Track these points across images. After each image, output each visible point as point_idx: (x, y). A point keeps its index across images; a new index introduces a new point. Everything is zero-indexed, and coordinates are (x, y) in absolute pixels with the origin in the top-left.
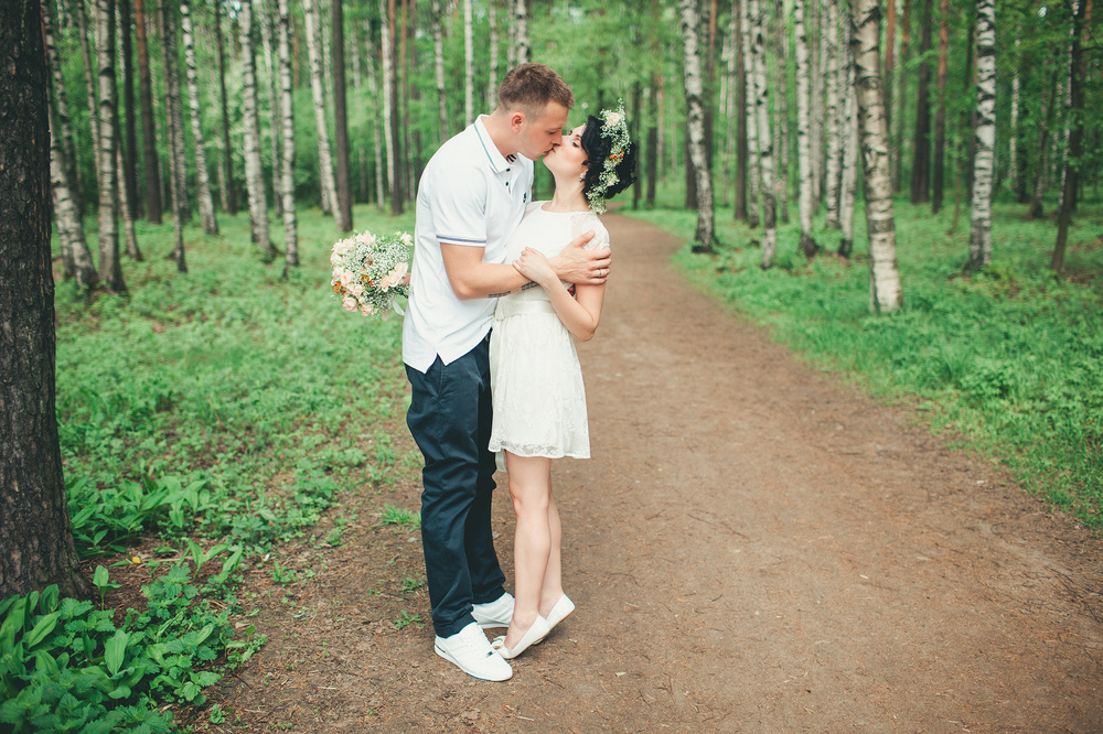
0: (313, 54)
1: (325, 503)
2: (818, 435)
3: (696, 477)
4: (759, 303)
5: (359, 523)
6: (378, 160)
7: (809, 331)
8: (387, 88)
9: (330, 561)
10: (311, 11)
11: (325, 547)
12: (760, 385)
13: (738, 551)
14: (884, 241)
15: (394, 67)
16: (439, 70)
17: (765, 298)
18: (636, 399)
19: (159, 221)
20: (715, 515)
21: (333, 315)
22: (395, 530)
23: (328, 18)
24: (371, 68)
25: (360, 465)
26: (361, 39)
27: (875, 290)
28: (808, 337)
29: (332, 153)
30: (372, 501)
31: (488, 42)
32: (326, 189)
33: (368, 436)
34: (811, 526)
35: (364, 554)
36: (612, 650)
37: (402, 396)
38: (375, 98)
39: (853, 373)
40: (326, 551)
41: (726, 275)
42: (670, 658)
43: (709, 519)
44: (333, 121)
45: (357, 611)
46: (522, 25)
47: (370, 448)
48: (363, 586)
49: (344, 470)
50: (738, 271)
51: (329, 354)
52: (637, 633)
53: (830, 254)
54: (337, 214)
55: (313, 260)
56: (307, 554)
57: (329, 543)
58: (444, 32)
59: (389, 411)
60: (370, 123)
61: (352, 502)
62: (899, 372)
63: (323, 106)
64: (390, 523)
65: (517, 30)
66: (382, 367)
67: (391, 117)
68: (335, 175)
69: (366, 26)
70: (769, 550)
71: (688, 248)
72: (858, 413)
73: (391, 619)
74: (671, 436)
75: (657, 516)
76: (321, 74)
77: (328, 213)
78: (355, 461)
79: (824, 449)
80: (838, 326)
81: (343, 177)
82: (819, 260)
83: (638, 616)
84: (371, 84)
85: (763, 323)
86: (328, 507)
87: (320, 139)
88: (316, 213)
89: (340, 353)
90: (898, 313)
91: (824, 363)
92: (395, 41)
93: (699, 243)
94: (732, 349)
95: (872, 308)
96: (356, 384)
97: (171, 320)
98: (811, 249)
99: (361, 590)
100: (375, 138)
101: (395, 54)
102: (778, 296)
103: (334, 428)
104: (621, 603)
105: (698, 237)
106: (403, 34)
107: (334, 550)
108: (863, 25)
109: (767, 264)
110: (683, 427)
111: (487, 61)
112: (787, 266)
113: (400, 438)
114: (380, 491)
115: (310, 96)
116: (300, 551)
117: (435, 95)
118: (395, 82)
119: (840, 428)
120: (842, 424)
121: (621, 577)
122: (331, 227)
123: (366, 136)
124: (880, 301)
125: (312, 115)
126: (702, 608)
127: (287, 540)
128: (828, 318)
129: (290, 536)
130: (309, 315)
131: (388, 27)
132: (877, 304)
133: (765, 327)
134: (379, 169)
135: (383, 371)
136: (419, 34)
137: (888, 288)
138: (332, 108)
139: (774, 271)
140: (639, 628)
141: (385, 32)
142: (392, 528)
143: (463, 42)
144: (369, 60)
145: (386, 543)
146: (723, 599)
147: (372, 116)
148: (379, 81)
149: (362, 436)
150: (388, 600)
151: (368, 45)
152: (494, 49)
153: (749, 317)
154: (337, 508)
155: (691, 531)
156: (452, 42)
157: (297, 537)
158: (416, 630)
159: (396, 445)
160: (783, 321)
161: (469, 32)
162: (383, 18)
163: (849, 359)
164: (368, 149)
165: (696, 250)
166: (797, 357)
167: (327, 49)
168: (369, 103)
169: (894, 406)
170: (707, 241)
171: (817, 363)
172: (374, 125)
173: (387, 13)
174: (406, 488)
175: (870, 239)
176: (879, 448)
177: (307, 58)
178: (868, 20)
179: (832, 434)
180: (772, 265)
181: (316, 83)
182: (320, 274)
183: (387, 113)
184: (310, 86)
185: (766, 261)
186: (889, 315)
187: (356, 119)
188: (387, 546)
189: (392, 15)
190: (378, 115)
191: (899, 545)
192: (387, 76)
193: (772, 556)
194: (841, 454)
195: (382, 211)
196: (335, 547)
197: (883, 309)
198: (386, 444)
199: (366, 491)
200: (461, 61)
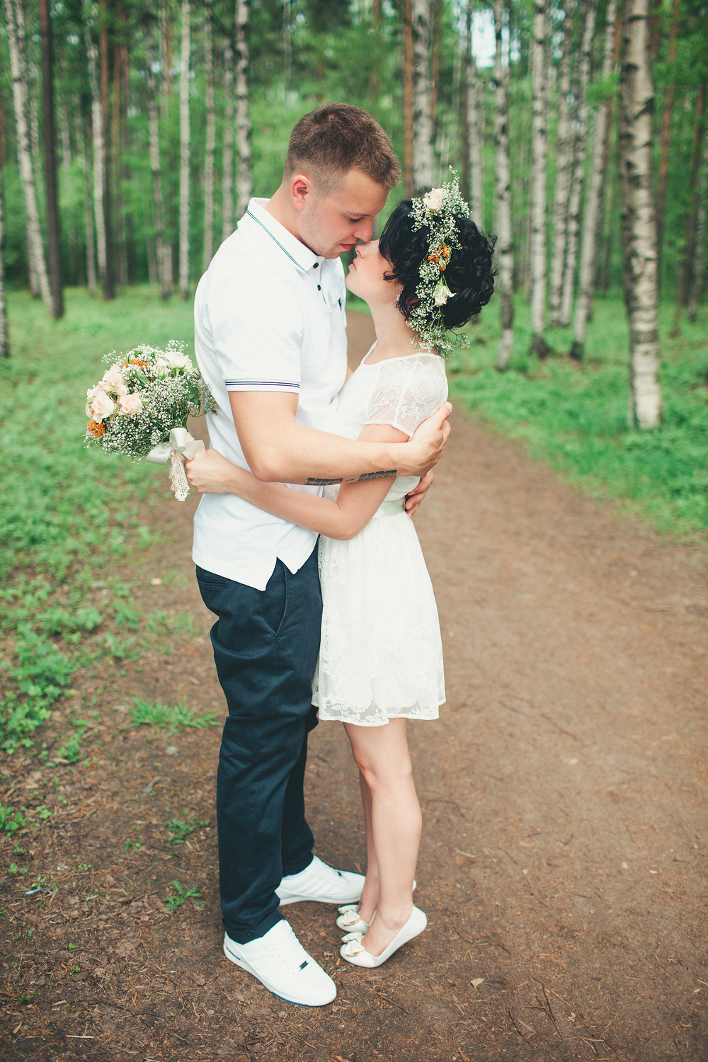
0: (21, 127)
1: (57, 691)
2: (614, 583)
3: (494, 645)
4: (507, 414)
5: (101, 723)
6: (89, 243)
7: (569, 448)
8: (99, 168)
9: (69, 789)
10: (19, 80)
11: (61, 764)
12: (531, 514)
13: (574, 761)
14: (646, 353)
15: (107, 145)
16: (154, 150)
17: (510, 407)
20: (531, 704)
21: (48, 417)
22: (149, 734)
23: (38, 91)
24: (81, 145)
25: (96, 629)
26: (71, 115)
27: (635, 405)
28: (567, 455)
29: (43, 233)
30: (115, 686)
31: (204, 122)
32: (36, 272)
33: (101, 583)
34: (648, 720)
35: (112, 775)
36: (456, 937)
37: (136, 526)
38: (87, 177)
39: (628, 502)
40: (62, 771)
41: (461, 378)
42: (535, 947)
43: (526, 709)
44: (43, 201)
45: (110, 879)
46: (242, 106)
47: (105, 602)
48: (115, 833)
49: (75, 638)
50: (475, 372)
51: (48, 468)
52: (481, 902)
53: (560, 356)
54: (48, 299)
55: (24, 350)
56: (37, 775)
57: (66, 758)
58: (158, 110)
59: (123, 549)
60: (81, 204)
61: (89, 686)
62: (681, 503)
63: (33, 183)
64: (142, 724)
65: (235, 110)
66: (107, 485)
67: (103, 198)
68: (47, 257)
69: (76, 100)
70: (611, 760)
72: (647, 554)
73: (160, 895)
74: (453, 584)
75: (464, 705)
76: (29, 148)
77: (37, 296)
78: (90, 625)
80: (598, 444)
81: (54, 260)
82: (551, 362)
83: (476, 872)
84: (81, 161)
85: (514, 435)
86: (60, 696)
87: (29, 219)
88: (23, 296)
89: (60, 468)
90: (660, 430)
91: (591, 486)
92: (108, 118)
94: (488, 466)
95: (630, 423)
96: (80, 509)
98: (542, 350)
99: (114, 841)
100: (86, 220)
101: (106, 132)
102: (524, 403)
103: (61, 574)
104: (451, 851)
106: (115, 112)
107: (73, 769)
108: (637, 117)
109: (503, 367)
110: (462, 571)
111: (202, 143)
112: (523, 370)
113: (139, 588)
114: (123, 672)
115: (18, 173)
116: (28, 770)
117: (149, 177)
118: (108, 160)
119: (634, 573)
120: (635, 568)
121: (441, 806)
122: (40, 313)
123: (76, 216)
124: (640, 417)
125: (20, 193)
126: (556, 858)
127: (10, 752)
128: (584, 433)
129: (16, 745)
130: (21, 415)
131: (101, 102)
132: (636, 420)
133: (517, 440)
134: (90, 252)
135: (109, 491)
136: (133, 112)
137: (649, 404)
138: (41, 186)
139: (513, 375)
140: (483, 895)
141: (97, 108)
142: (144, 732)
143: (177, 122)
144: (79, 137)
145: (138, 755)
146: (576, 842)
147: (83, 196)
148: (90, 159)
149: (95, 584)
150: (153, 858)
151: (78, 121)
152: (211, 131)
153: (497, 428)
154: (71, 698)
155: (510, 729)
156: (167, 121)
157: (23, 746)
158: (193, 912)
159: (136, 598)
160: (534, 434)
161: (185, 111)
162: (95, 92)
163: (619, 484)
164: (79, 230)
166: (561, 479)
167: (35, 124)
168: (79, 182)
169: (685, 545)
171: (586, 488)
172: (84, 206)
173: (99, 87)
174: (155, 665)
175: (632, 351)
176: (686, 601)
177: (15, 132)
178: (643, 112)
179: (628, 582)
180: (508, 368)
181: (25, 159)
182: (32, 366)
183: (98, 193)
184: (17, 162)
185: (502, 362)
186: (651, 432)
187: (68, 198)
188: (142, 760)
189: (105, 89)
190: (90, 194)
192: (99, 155)
193: (617, 769)
194: (649, 610)
195: (93, 296)
196: (72, 764)
197: (643, 426)
198: (123, 597)
199: (106, 669)
200: (176, 142)
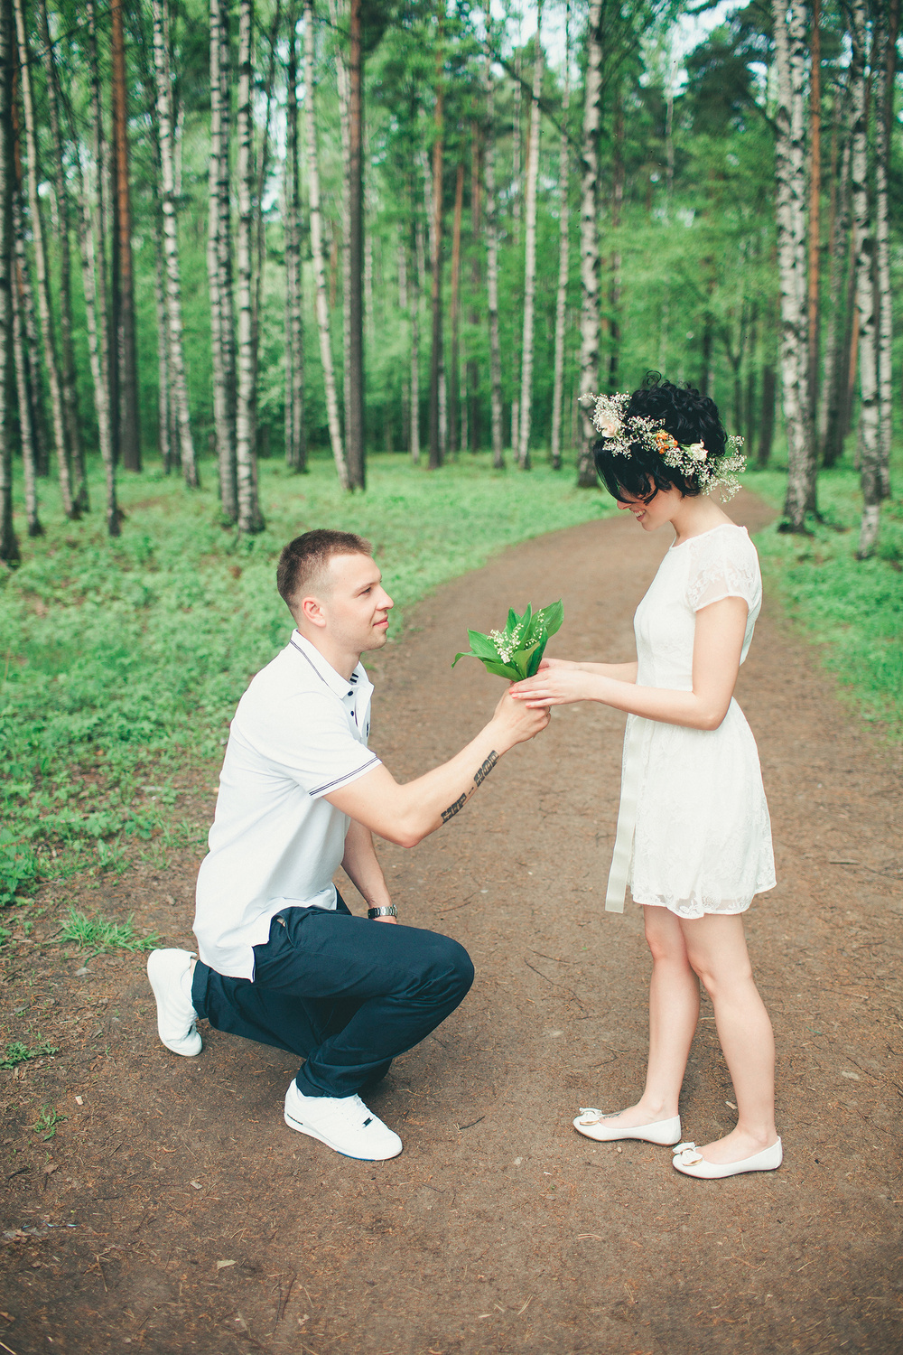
2: (807, 826)
7: (875, 656)
13: (557, 1033)
16: (495, 286)
18: (573, 750)
19: (138, 468)
41: (806, 566)
46: (591, 230)
50: (823, 561)
54: (341, 466)
71: (775, 525)
79: (800, 851)
85: (821, 638)
93: (787, 520)
97: (58, 600)
105: (786, 512)
109: (865, 554)
112: (893, 558)
117: (487, 319)
133: (821, 646)
139: (872, 564)
153: (805, 630)
160: (848, 637)
161: (529, 238)
165: (784, 529)
166: (841, 695)
170: (798, 519)
171: (865, 705)
176: (889, 854)
180: (871, 554)
185: (864, 548)
191: (825, 1044)
194: (824, 863)
195: (417, 462)
200: (521, 275)
